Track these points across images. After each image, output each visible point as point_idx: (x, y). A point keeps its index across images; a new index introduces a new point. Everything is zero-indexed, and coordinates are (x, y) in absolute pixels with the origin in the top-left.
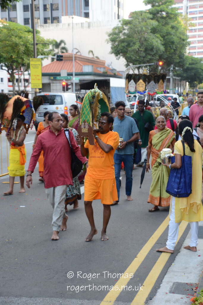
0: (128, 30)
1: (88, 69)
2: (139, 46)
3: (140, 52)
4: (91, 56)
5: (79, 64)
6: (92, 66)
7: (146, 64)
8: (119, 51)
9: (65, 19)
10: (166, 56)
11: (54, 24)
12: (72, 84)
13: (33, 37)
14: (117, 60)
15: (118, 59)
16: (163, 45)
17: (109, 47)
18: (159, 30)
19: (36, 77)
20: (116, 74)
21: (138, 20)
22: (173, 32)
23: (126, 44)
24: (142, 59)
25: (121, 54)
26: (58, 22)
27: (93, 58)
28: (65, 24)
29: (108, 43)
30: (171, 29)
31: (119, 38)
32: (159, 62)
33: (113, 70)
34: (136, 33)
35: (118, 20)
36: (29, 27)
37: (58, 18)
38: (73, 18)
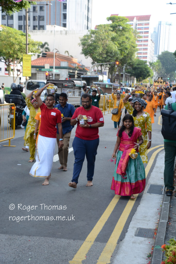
0: (94, 38)
1: (64, 64)
2: (102, 50)
3: (103, 54)
4: (66, 55)
5: (58, 60)
6: (68, 62)
7: (107, 63)
9: (48, 27)
10: (121, 58)
11: (41, 31)
12: (52, 75)
13: (25, 39)
15: (87, 58)
16: (119, 50)
17: (80, 49)
18: (117, 39)
19: (27, 69)
20: (85, 69)
21: (102, 31)
22: (126, 41)
23: (93, 48)
24: (104, 59)
25: (89, 55)
27: (68, 56)
28: (49, 31)
29: (80, 46)
30: (125, 39)
31: (88, 43)
32: (116, 62)
33: (83, 66)
34: (100, 40)
35: (88, 30)
36: (22, 32)
37: (44, 26)
38: (55, 27)
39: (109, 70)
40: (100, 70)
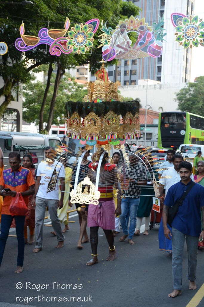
0: (193, 91)
1: (157, 122)
2: (203, 104)
4: (161, 111)
5: (150, 117)
8: (185, 108)
9: (140, 82)
11: (132, 86)
12: (144, 134)
17: (176, 104)
21: (202, 84)
23: (192, 102)
28: (141, 86)
29: (176, 101)
31: (186, 97)
34: (200, 94)
35: (185, 83)
37: (136, 81)
38: (147, 81)
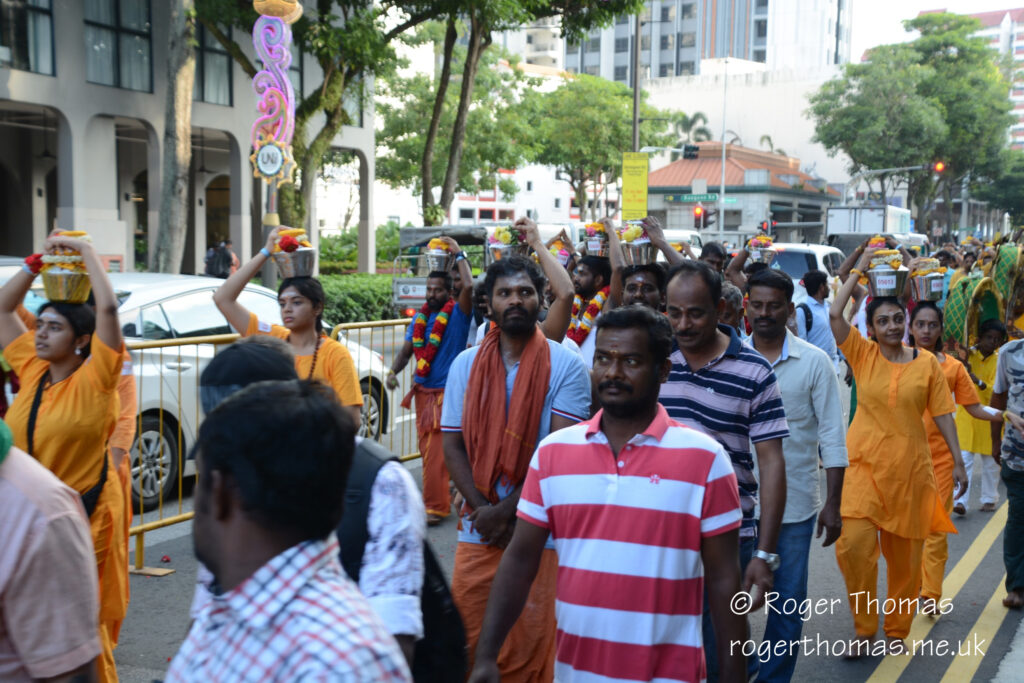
0: (859, 88)
1: (756, 178)
2: (886, 125)
3: (887, 139)
4: (765, 148)
5: (736, 166)
6: (768, 171)
7: (901, 169)
8: (835, 136)
9: (707, 66)
10: (953, 148)
11: (683, 78)
12: (717, 212)
13: (632, 105)
14: (830, 158)
15: (833, 156)
16: (947, 122)
17: (810, 126)
18: (937, 89)
19: (634, 196)
20: (826, 190)
21: (885, 65)
22: (973, 92)
23: (854, 120)
24: (893, 155)
25: (839, 144)
26: (692, 73)
27: (771, 153)
28: (708, 76)
29: (808, 118)
30: (969, 87)
31: (838, 106)
32: (939, 162)
33: (818, 181)
34: (878, 95)
35: (837, 66)
36: (626, 85)
37: (693, 63)
38: (726, 62)
39: (910, 189)
40: (879, 194)
